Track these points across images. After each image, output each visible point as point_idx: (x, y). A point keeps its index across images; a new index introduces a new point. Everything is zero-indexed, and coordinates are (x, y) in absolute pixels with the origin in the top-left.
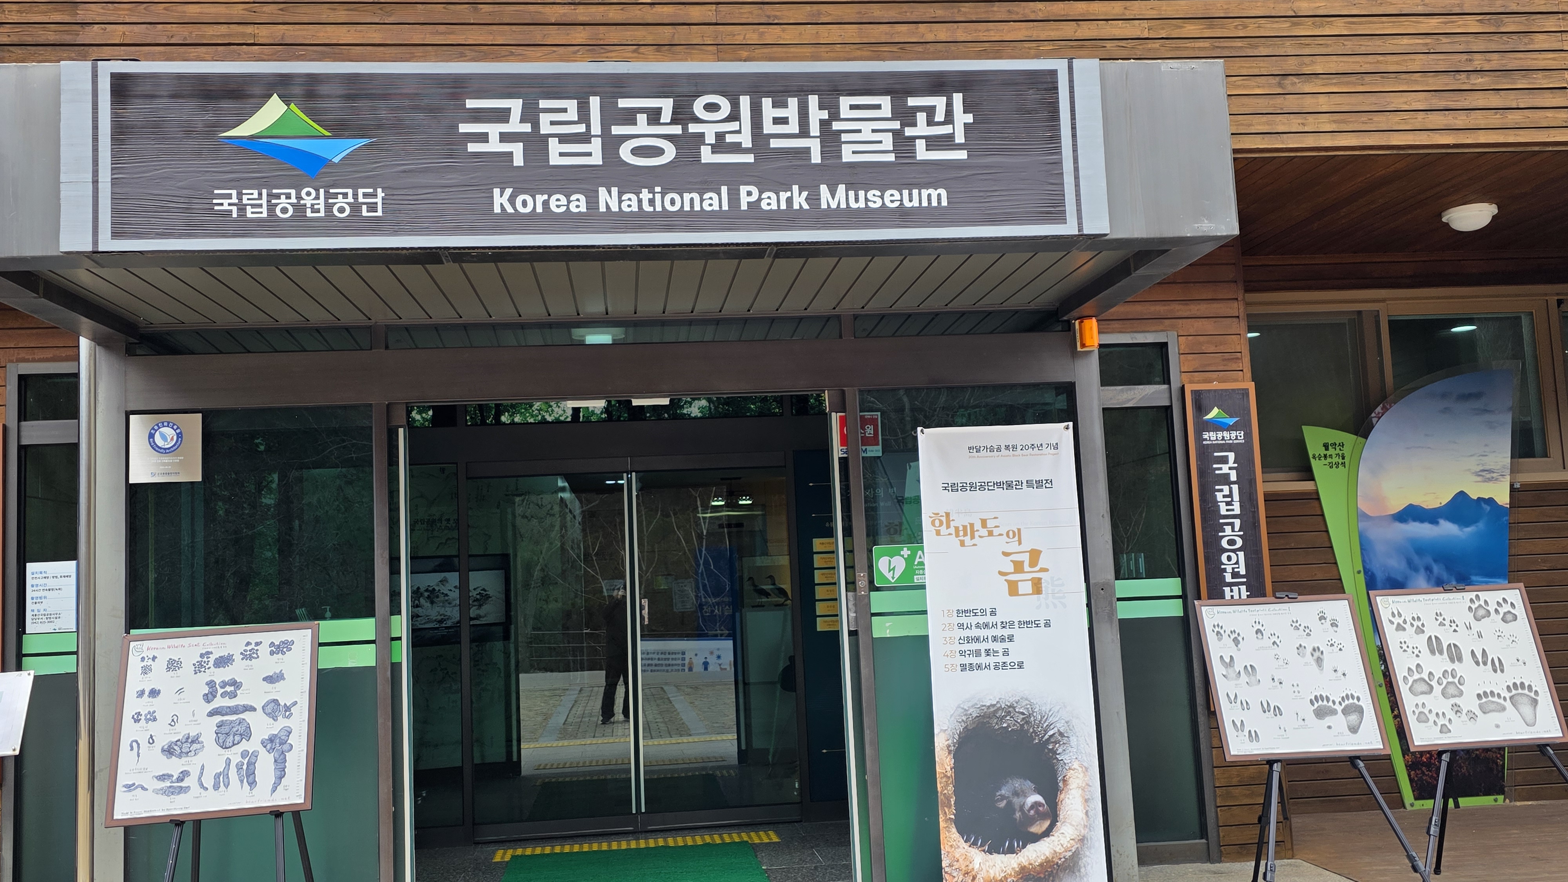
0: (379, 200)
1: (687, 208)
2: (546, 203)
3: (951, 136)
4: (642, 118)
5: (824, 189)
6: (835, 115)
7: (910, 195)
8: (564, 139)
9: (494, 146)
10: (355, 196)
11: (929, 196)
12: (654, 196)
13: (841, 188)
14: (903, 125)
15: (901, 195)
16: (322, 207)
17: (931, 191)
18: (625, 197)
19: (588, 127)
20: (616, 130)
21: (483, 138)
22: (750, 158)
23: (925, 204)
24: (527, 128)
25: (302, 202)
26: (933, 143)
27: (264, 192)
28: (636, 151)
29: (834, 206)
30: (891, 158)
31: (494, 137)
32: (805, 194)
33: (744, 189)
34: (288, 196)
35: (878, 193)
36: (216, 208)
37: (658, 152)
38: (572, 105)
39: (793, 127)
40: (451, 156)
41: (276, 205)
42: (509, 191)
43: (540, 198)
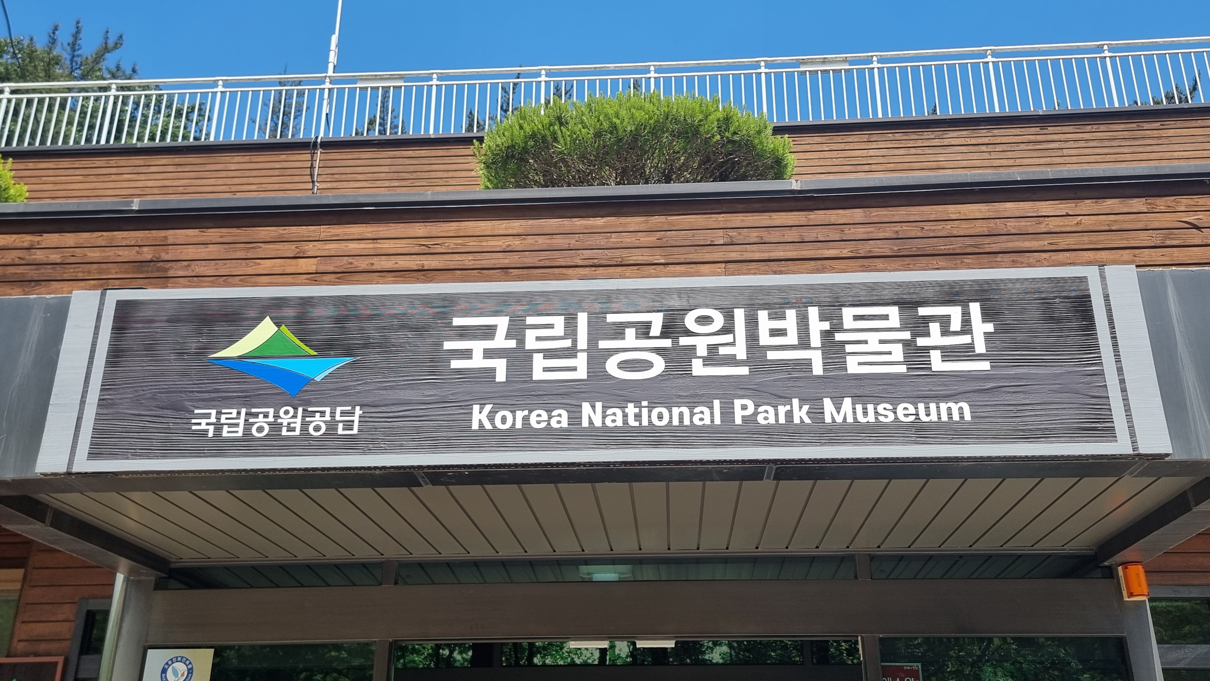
0: (356, 419)
1: (676, 422)
2: (526, 419)
3: (971, 347)
4: (630, 333)
5: (828, 403)
6: (837, 327)
7: (927, 408)
8: (549, 354)
9: (478, 362)
10: (333, 415)
11: (949, 409)
12: (640, 411)
13: (847, 402)
14: (915, 335)
15: (916, 408)
16: (298, 426)
17: (951, 404)
18: (610, 411)
19: (575, 342)
20: (603, 344)
21: (467, 354)
22: (744, 371)
23: (944, 418)
24: (512, 344)
25: (279, 421)
26: (949, 353)
27: (243, 411)
28: (624, 365)
29: (839, 419)
30: (903, 369)
31: (478, 354)
32: (806, 408)
33: (738, 403)
34: (266, 416)
35: (889, 407)
36: (194, 427)
37: (647, 365)
38: (559, 321)
39: (792, 338)
40: (432, 373)
41: (253, 424)
42: (488, 408)
43: (520, 415)
